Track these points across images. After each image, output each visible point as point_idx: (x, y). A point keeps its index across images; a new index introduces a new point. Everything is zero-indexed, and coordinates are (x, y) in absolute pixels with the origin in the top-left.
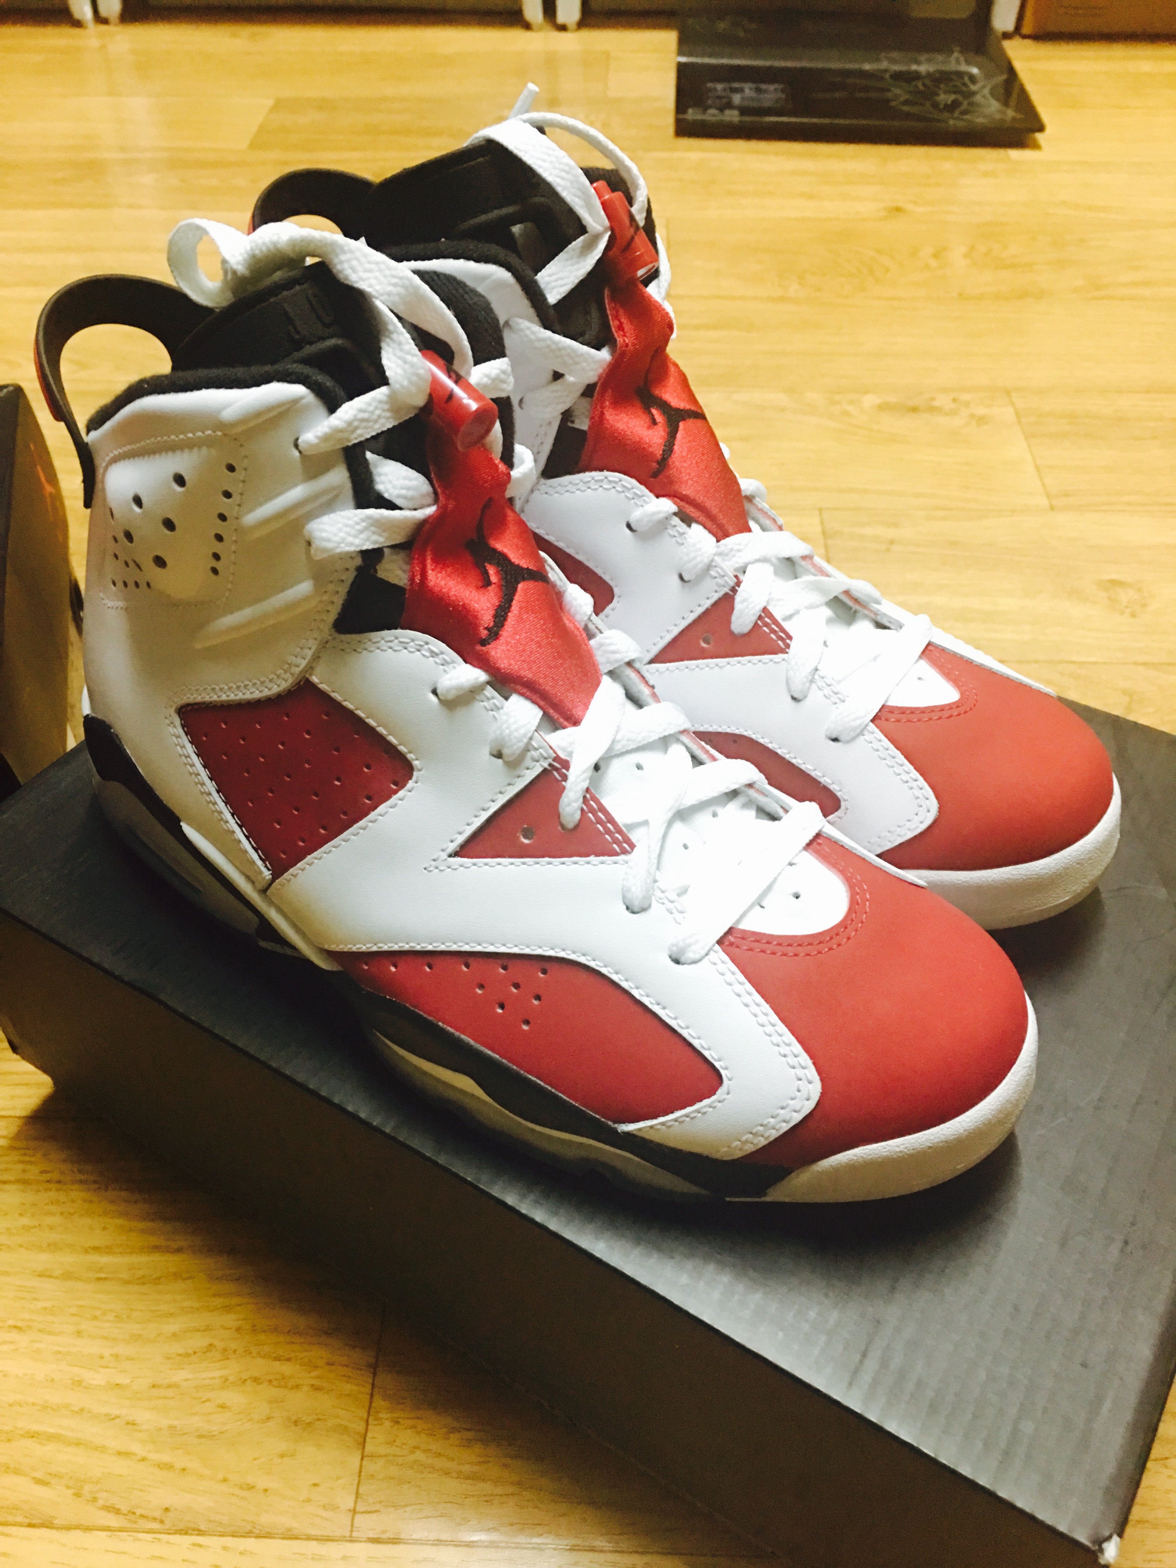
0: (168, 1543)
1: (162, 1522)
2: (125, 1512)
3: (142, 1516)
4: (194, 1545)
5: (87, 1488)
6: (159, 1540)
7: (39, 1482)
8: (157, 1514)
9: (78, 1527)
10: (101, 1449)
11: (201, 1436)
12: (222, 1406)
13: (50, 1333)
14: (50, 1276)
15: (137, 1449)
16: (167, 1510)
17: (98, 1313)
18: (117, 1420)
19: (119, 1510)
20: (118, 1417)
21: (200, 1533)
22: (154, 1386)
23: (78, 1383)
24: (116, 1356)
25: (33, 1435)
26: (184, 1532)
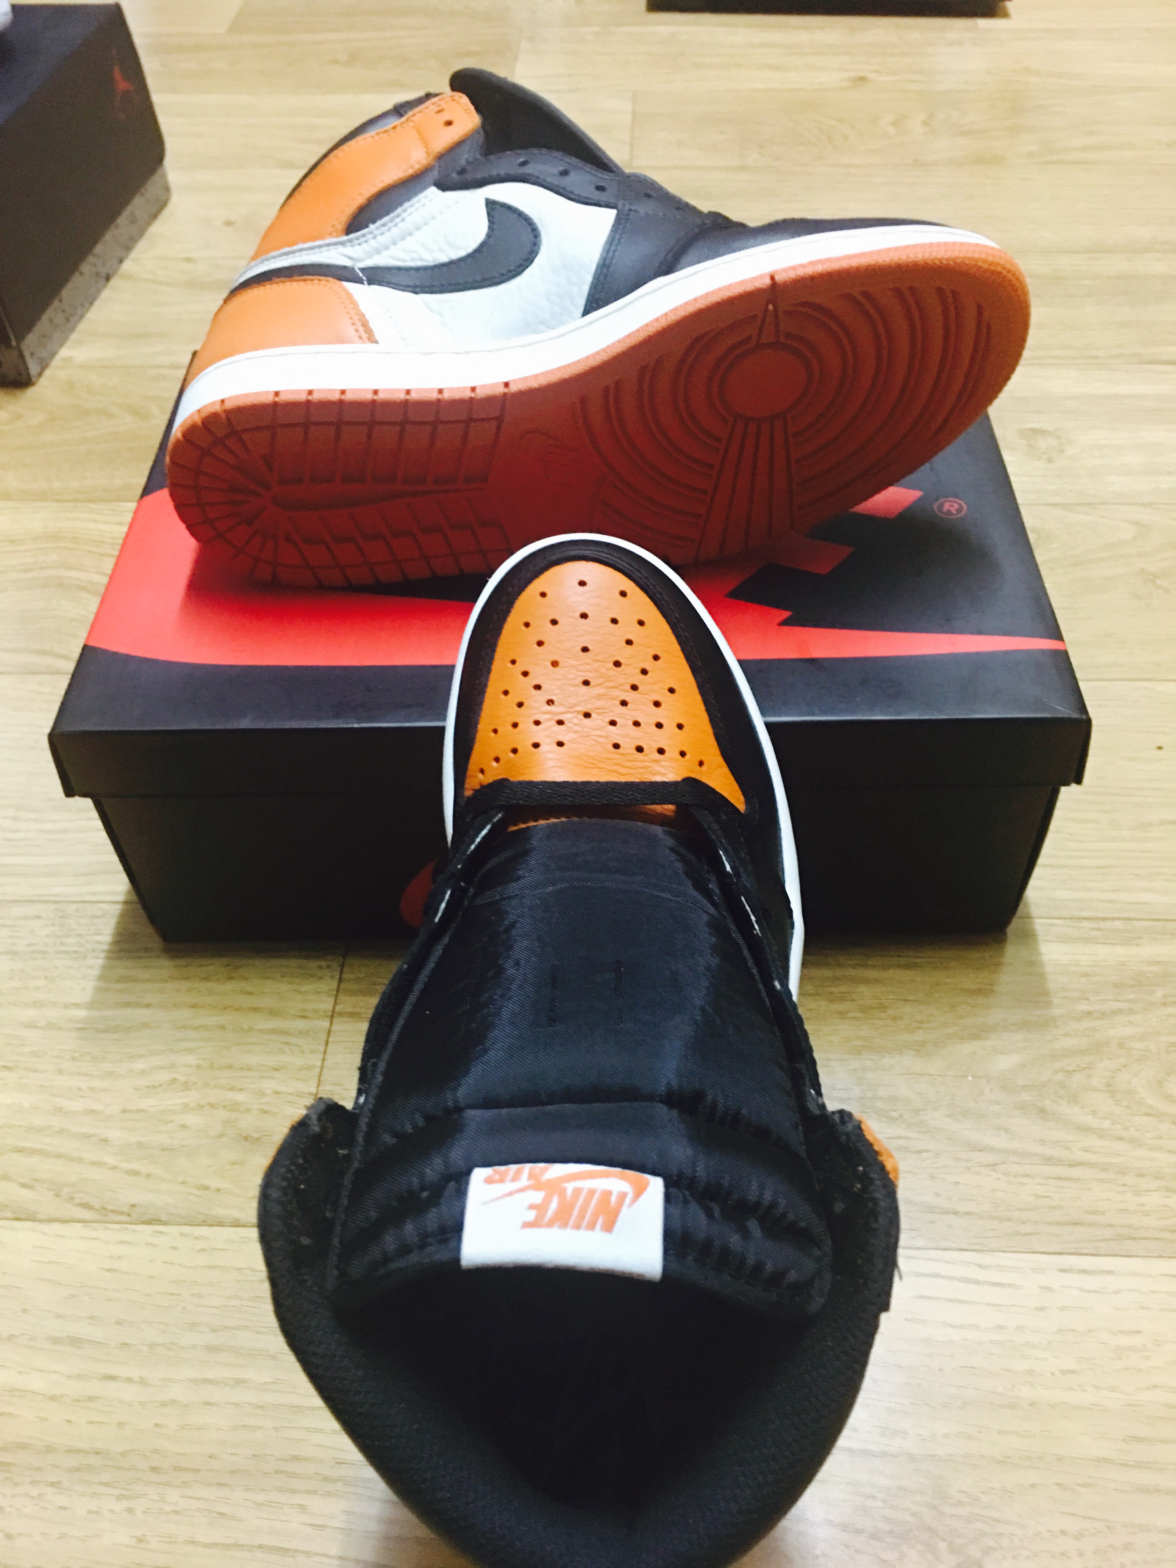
0: (134, 1231)
1: (129, 1215)
2: (98, 1208)
3: (112, 1211)
4: (156, 1232)
5: (66, 1190)
6: (126, 1229)
7: (24, 1186)
8: (125, 1210)
9: (55, 1220)
10: (79, 1160)
11: (163, 1150)
12: (184, 1126)
13: (35, 1071)
14: (36, 1027)
15: (110, 1160)
16: (133, 1206)
17: (77, 1055)
18: (93, 1138)
19: (93, 1206)
20: (93, 1135)
21: (160, 1222)
22: (124, 1111)
23: (59, 1111)
24: (92, 1089)
25: (20, 1150)
26: (149, 1222)
